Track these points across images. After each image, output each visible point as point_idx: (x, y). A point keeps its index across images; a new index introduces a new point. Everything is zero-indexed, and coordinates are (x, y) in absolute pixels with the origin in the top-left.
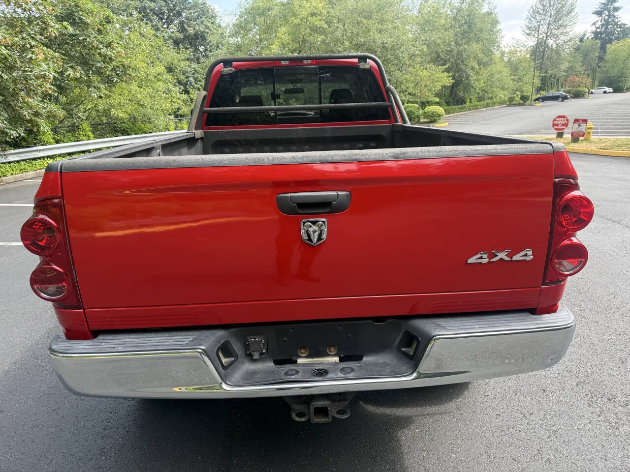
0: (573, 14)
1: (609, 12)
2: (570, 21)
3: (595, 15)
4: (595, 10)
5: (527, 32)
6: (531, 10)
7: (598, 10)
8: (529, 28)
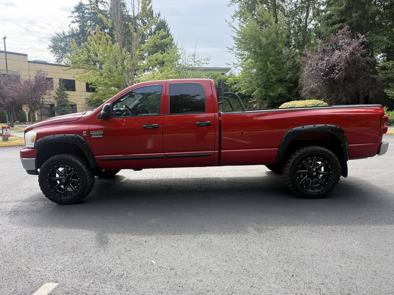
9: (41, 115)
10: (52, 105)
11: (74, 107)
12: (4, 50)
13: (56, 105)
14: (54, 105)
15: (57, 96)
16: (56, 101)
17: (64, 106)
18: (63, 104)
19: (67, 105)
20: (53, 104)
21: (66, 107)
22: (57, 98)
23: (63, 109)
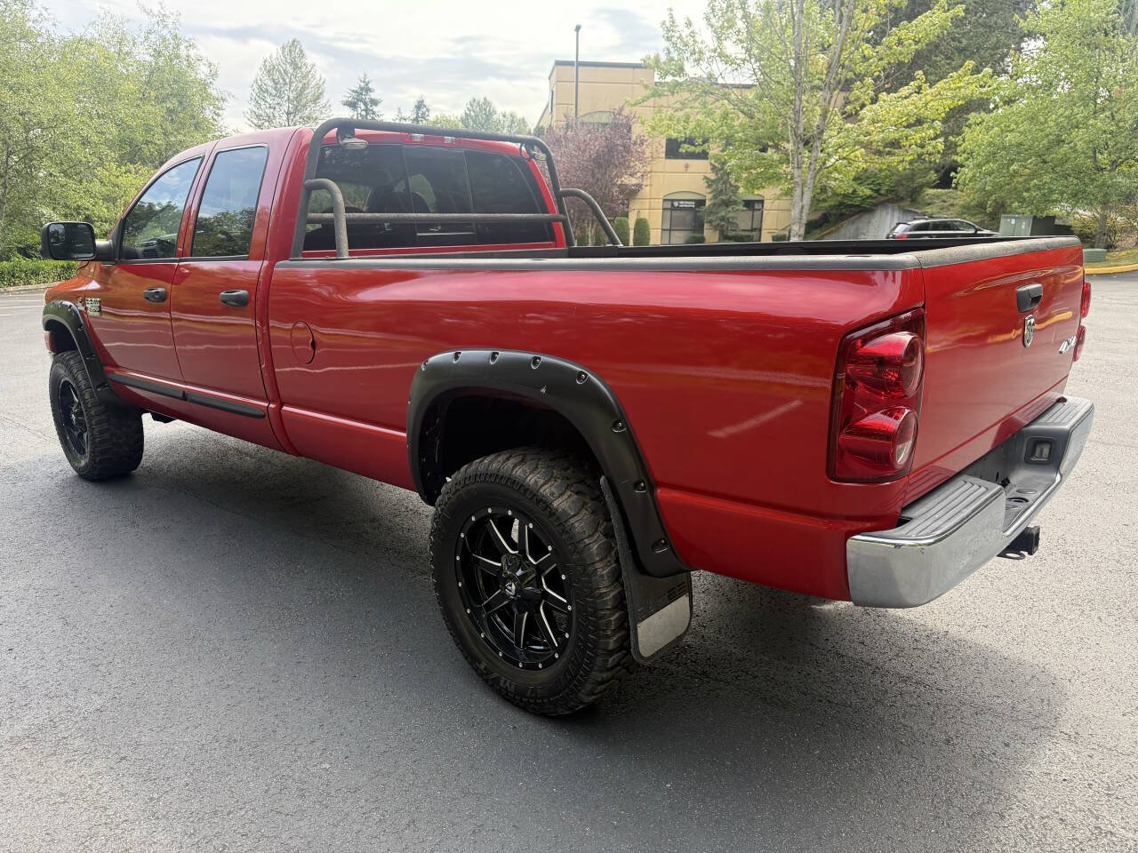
0: (323, 101)
1: (366, 104)
2: (322, 113)
3: (347, 108)
4: (345, 99)
5: (256, 122)
6: (255, 86)
7: (350, 99)
8: (258, 116)
9: (670, 230)
10: (701, 203)
11: (757, 206)
12: (574, 59)
13: (708, 203)
14: (704, 201)
15: (712, 176)
16: (709, 190)
17: (727, 204)
18: (724, 198)
19: (735, 202)
20: (703, 198)
21: (730, 209)
22: (713, 181)
23: (723, 214)
